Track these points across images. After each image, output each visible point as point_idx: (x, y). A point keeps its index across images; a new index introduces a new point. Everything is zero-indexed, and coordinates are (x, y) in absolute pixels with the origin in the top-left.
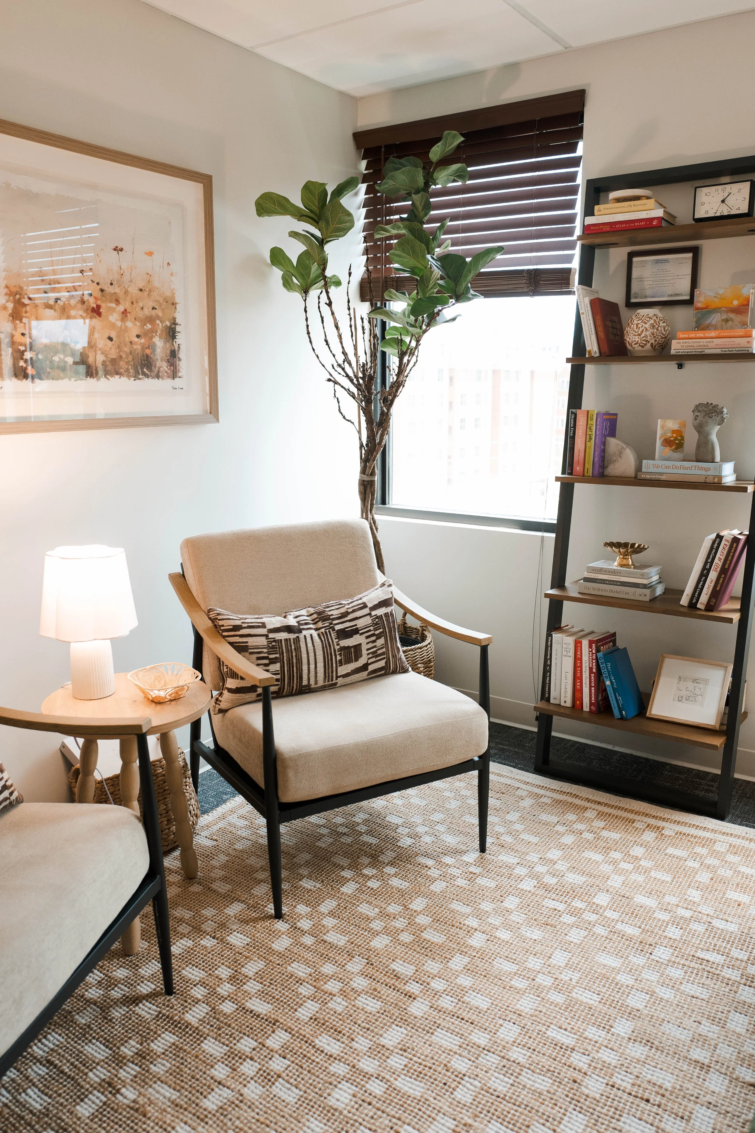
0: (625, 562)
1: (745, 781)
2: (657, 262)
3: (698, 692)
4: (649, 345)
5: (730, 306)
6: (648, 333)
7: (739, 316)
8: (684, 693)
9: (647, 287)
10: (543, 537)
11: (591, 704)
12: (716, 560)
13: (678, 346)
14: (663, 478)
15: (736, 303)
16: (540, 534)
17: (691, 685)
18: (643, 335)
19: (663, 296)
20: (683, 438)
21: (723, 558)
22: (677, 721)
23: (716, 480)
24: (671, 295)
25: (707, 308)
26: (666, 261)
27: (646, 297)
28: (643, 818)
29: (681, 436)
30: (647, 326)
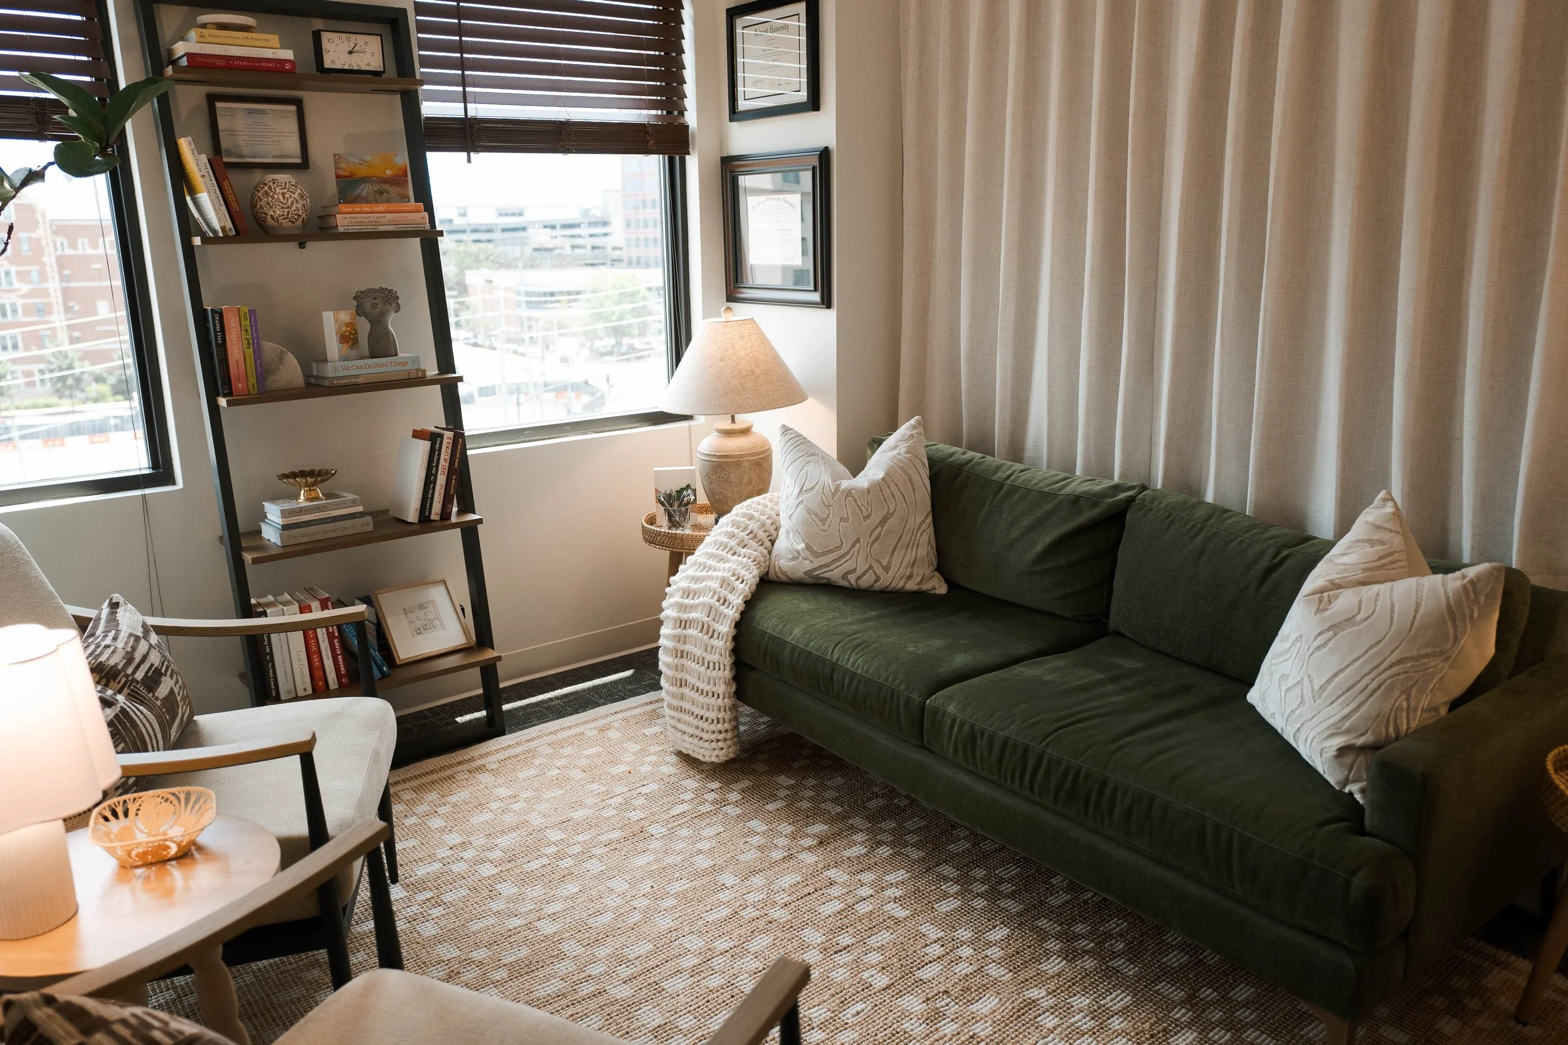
0: (313, 494)
1: (458, 701)
2: (251, 112)
3: (431, 617)
4: (301, 219)
5: (381, 175)
6: (299, 206)
7: (395, 187)
8: (418, 624)
9: (243, 143)
10: (144, 496)
11: (339, 675)
12: (442, 462)
13: (346, 222)
14: (360, 380)
15: (389, 173)
16: (138, 492)
17: (421, 614)
18: (294, 208)
19: (267, 157)
20: (356, 333)
21: (448, 458)
22: (444, 651)
23: (420, 374)
24: (277, 157)
25: (351, 176)
26: (262, 112)
27: (243, 156)
28: (460, 768)
29: (355, 330)
30: (296, 196)
